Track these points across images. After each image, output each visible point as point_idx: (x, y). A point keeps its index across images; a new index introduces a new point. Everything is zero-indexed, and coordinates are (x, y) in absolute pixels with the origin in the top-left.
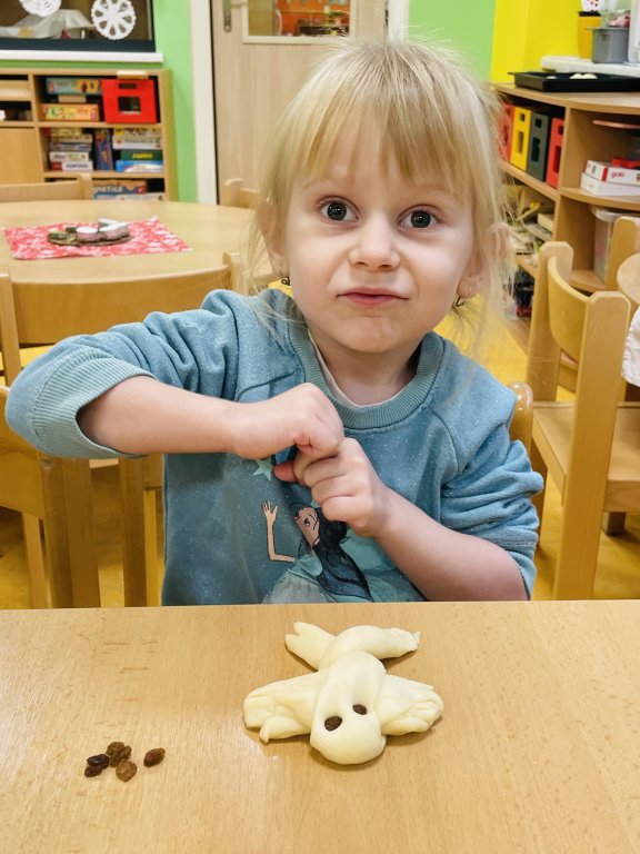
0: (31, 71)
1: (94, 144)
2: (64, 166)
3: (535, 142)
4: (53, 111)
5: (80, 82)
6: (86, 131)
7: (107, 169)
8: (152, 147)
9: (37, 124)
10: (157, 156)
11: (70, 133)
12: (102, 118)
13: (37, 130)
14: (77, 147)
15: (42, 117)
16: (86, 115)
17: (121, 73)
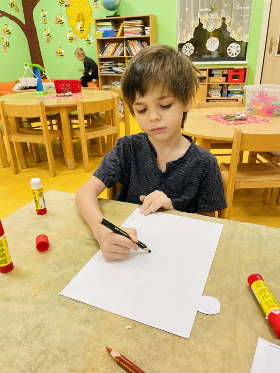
0: (208, 68)
1: (222, 89)
2: (212, 96)
4: (212, 79)
5: (222, 71)
6: (220, 85)
7: (225, 96)
8: (240, 90)
9: (207, 83)
10: (242, 93)
11: (216, 86)
12: (226, 81)
13: (207, 85)
14: (216, 90)
15: (209, 81)
16: (222, 80)
17: (235, 67)
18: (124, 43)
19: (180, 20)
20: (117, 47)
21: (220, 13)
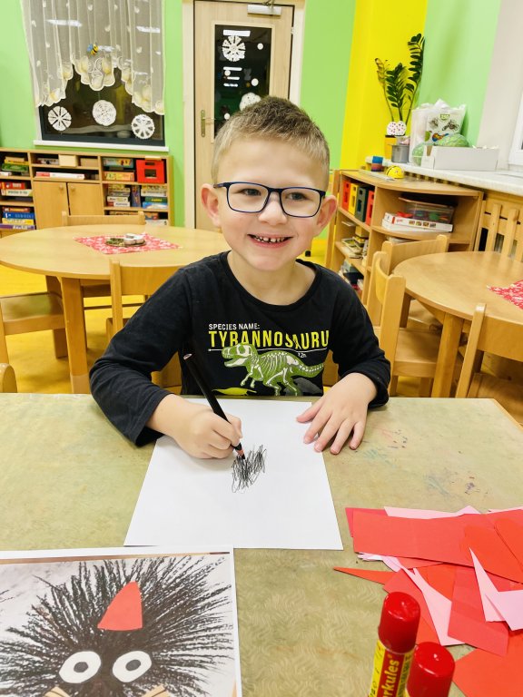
1: (131, 193)
3: (360, 202)
4: (110, 175)
6: (127, 186)
7: (137, 206)
8: (162, 195)
9: (101, 182)
10: (165, 201)
11: (118, 187)
12: (136, 180)
13: (101, 186)
14: (121, 195)
15: (104, 178)
17: (148, 157)
19: (36, 64)
21: (109, 59)
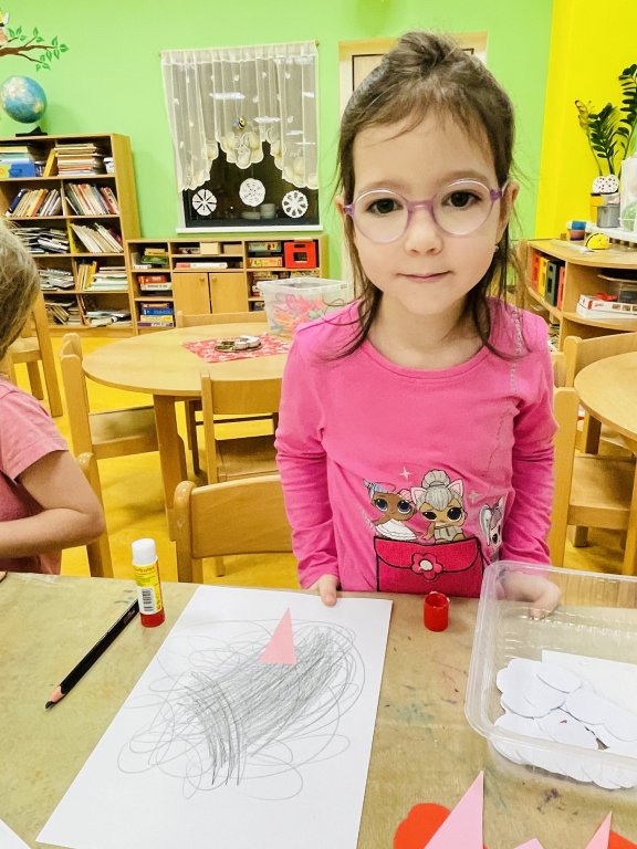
0: (243, 239)
2: (261, 293)
3: (550, 281)
4: (255, 262)
5: (267, 245)
6: (274, 273)
12: (284, 266)
13: (245, 273)
16: (275, 263)
17: (297, 238)
18: (62, 191)
19: (179, 146)
20: (46, 196)
21: (257, 133)
